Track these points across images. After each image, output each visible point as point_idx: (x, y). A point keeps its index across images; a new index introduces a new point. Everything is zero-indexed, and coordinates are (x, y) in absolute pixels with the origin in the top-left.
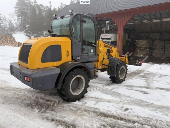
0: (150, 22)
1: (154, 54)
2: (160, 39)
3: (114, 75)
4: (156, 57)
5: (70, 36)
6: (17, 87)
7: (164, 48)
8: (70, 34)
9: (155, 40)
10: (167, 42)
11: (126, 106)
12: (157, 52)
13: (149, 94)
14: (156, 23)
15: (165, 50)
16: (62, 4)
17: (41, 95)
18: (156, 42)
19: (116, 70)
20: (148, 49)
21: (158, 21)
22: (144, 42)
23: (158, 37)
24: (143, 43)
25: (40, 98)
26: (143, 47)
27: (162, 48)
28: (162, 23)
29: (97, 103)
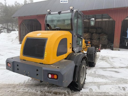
0: (88, 21)
1: (93, 43)
2: (96, 33)
4: (94, 44)
5: (71, 30)
7: (99, 38)
9: (93, 33)
10: (100, 34)
12: (95, 41)
15: (99, 40)
17: (44, 88)
18: (94, 35)
20: (89, 39)
22: (87, 34)
23: (95, 31)
24: (86, 36)
26: (87, 38)
27: (98, 39)
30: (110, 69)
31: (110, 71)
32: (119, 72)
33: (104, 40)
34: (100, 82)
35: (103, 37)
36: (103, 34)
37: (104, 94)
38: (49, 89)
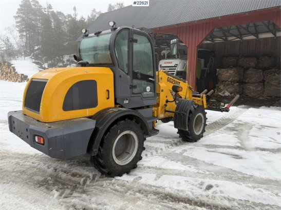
0: (238, 39)
1: (247, 91)
2: (257, 67)
3: (186, 129)
4: (250, 95)
5: (111, 65)
6: (20, 152)
7: (264, 81)
8: (111, 62)
9: (247, 69)
10: (267, 71)
11: (208, 181)
12: (251, 87)
13: (245, 159)
14: (248, 41)
15: (264, 85)
16: (94, 10)
17: (62, 166)
18: (249, 72)
19: (189, 119)
20: (237, 82)
21: (252, 37)
22: (231, 72)
23: (253, 64)
24: (228, 74)
25: (62, 171)
26: (230, 80)
27: (260, 82)
28: (258, 41)
29: (159, 177)
30: (225, 150)
31: (222, 153)
32: (241, 158)
33: (276, 86)
34: (171, 170)
35: (274, 77)
36: (273, 70)
37: (154, 188)
38: (69, 167)
